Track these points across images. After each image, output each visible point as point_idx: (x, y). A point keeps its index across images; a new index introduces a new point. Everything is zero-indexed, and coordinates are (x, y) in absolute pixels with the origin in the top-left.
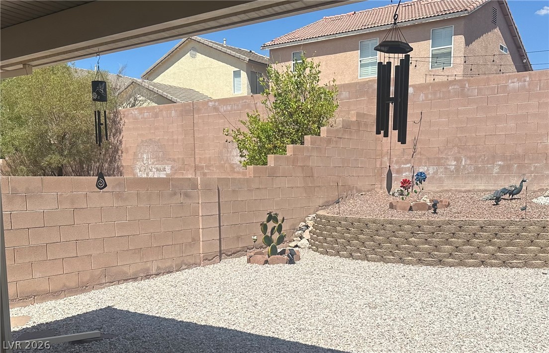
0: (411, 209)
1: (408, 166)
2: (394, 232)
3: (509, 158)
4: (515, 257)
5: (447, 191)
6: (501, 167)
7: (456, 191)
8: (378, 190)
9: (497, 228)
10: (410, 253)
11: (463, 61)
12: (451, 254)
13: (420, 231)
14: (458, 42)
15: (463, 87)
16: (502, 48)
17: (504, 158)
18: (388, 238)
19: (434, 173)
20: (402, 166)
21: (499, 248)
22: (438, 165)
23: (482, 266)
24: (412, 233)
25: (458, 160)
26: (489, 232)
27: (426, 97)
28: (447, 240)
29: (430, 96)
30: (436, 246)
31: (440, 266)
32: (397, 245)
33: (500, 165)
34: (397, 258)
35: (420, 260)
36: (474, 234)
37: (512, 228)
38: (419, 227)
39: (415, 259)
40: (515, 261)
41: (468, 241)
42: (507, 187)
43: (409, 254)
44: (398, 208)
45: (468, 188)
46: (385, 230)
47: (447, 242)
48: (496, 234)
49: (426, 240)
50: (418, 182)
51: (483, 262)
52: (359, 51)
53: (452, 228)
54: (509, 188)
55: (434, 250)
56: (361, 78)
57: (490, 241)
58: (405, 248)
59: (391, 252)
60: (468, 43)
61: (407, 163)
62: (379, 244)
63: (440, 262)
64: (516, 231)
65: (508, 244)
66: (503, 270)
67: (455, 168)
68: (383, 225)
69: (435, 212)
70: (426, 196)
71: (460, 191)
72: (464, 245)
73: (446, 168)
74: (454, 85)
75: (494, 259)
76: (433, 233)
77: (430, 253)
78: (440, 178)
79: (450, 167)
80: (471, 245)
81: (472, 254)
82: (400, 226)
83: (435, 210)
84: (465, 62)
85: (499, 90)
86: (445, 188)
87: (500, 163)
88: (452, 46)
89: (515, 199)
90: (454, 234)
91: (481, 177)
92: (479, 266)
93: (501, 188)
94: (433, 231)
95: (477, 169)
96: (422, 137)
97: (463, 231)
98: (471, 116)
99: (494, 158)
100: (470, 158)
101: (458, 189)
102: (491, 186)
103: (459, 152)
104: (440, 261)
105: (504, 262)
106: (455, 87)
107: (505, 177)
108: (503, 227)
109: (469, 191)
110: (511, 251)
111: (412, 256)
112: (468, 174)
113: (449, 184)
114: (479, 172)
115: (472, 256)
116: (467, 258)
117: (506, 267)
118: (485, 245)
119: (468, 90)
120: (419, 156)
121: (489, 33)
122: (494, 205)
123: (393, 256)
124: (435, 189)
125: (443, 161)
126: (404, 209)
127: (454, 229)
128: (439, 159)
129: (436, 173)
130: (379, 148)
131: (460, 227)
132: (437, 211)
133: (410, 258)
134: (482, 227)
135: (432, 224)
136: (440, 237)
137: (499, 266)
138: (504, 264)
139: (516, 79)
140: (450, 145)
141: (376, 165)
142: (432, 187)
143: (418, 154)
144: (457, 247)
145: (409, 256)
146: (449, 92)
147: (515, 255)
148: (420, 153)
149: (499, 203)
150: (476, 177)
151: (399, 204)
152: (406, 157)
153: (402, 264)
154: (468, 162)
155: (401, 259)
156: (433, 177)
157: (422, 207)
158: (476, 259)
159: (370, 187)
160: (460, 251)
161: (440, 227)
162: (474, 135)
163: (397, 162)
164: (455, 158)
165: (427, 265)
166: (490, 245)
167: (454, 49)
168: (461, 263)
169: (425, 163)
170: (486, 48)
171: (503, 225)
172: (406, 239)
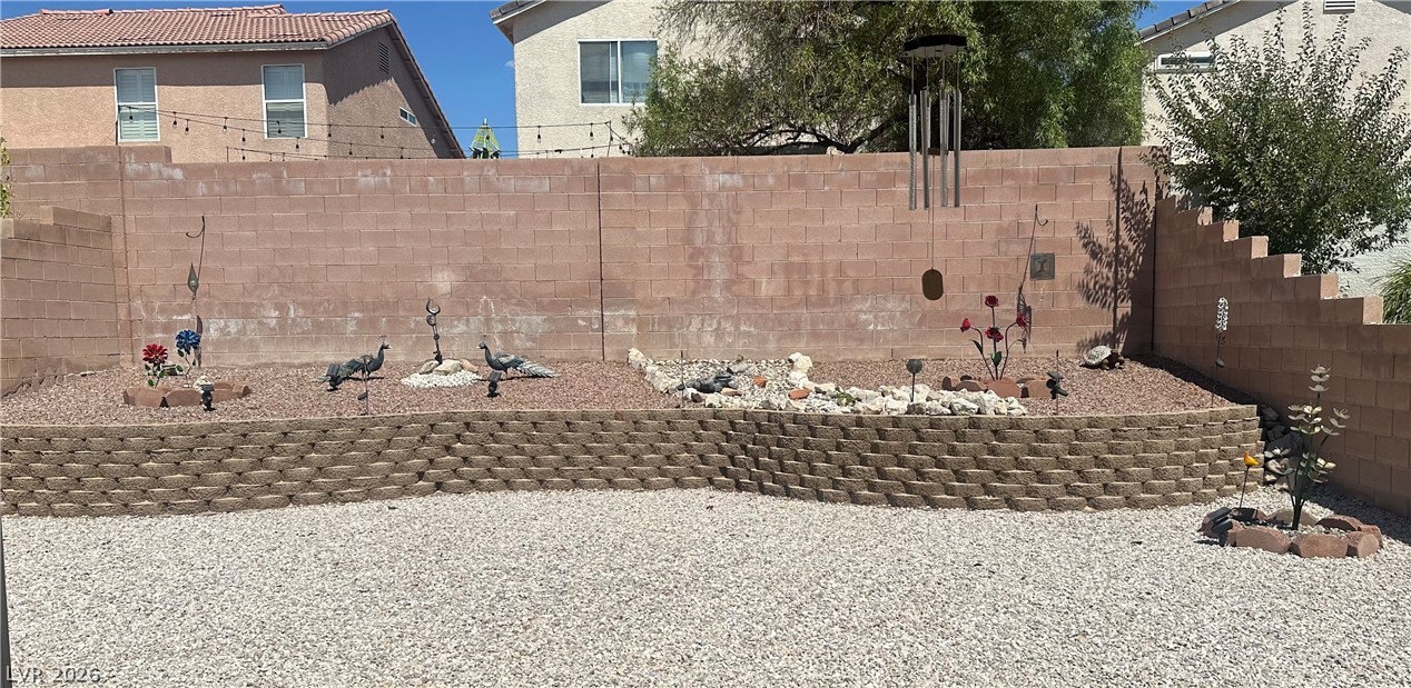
0: (164, 403)
1: (186, 317)
2: (109, 452)
3: (371, 307)
4: (349, 483)
5: (267, 365)
6: (359, 322)
7: (284, 364)
8: (126, 365)
9: (313, 434)
10: (145, 491)
11: (326, 134)
12: (228, 488)
13: (165, 447)
14: (312, 96)
15: (278, 177)
16: (404, 114)
17: (362, 307)
18: (97, 466)
19: (238, 332)
20: (175, 317)
21: (320, 469)
22: (246, 316)
23: (291, 505)
24: (148, 452)
25: (281, 308)
26: (299, 441)
27: (210, 189)
28: (219, 461)
29: (217, 188)
30: (199, 475)
31: (209, 512)
32: (116, 479)
33: (356, 318)
34: (118, 504)
35: (166, 504)
36: (272, 447)
37: (340, 431)
38: (162, 439)
39: (156, 504)
40: (350, 490)
41: (261, 460)
42: (357, 358)
43: (144, 494)
44: (137, 403)
45: (305, 359)
46: (89, 449)
47: (219, 465)
48: (313, 445)
49: (178, 464)
50: (183, 350)
51: (290, 497)
52: (115, 87)
53: (228, 437)
54: (362, 361)
55: (194, 483)
56: (124, 140)
57: (302, 457)
58: (133, 483)
59: (104, 493)
60: (334, 97)
61: (185, 313)
62: (79, 480)
63: (208, 506)
64: (348, 436)
65: (335, 462)
66: (327, 508)
67: (278, 323)
68: (84, 440)
69: (209, 409)
70: (203, 377)
71: (291, 366)
72: (253, 469)
73: (261, 323)
74: (261, 171)
75: (312, 490)
76: (191, 450)
77: (186, 490)
78: (251, 341)
79: (269, 320)
80: (267, 469)
81: (269, 485)
82: (122, 440)
83: (208, 404)
84: (330, 135)
85: (343, 187)
86: (263, 361)
87: (356, 315)
88: (304, 100)
89: (373, 378)
90: (232, 448)
91: (326, 339)
92: (284, 505)
93: (349, 359)
94: (190, 445)
95: (318, 326)
96: (210, 264)
97: (250, 443)
98: (298, 230)
99: (345, 305)
100: (304, 305)
101: (287, 361)
102: (345, 355)
103: (282, 294)
104: (209, 502)
105: (330, 494)
106: (264, 175)
107: (369, 339)
108: (325, 432)
109: (308, 365)
110: (341, 472)
111: (149, 499)
112: (302, 333)
113: (268, 353)
114: (322, 332)
115: (269, 487)
116: (261, 493)
117: (334, 502)
118: (292, 466)
119: (288, 182)
120: (205, 300)
121: (376, 86)
122: (331, 390)
123: (109, 501)
124: (243, 362)
125: (254, 310)
126: (150, 404)
127: (231, 440)
128: (247, 306)
129: (242, 331)
130: (121, 281)
131: (245, 435)
132: (213, 405)
133: (146, 502)
134: (285, 434)
135: (187, 433)
136: (205, 456)
137: (320, 501)
138: (330, 497)
139: (369, 171)
140: (264, 281)
141: (117, 315)
142: (238, 357)
143: (204, 295)
144: (240, 474)
145: (144, 499)
146: (253, 183)
147: (349, 480)
148: (208, 294)
149: (338, 387)
150: (318, 340)
151: (141, 394)
152: (180, 301)
153: (129, 517)
154: (301, 312)
155: (126, 505)
156: (238, 339)
157: (186, 398)
158: (277, 493)
159: (106, 360)
160: (246, 480)
161: (204, 437)
162: (306, 264)
163: (162, 311)
164: (276, 304)
165: (181, 513)
166: (304, 465)
167: (308, 107)
168: (249, 503)
169: (220, 312)
170: (372, 111)
171: (323, 427)
172: (137, 466)
